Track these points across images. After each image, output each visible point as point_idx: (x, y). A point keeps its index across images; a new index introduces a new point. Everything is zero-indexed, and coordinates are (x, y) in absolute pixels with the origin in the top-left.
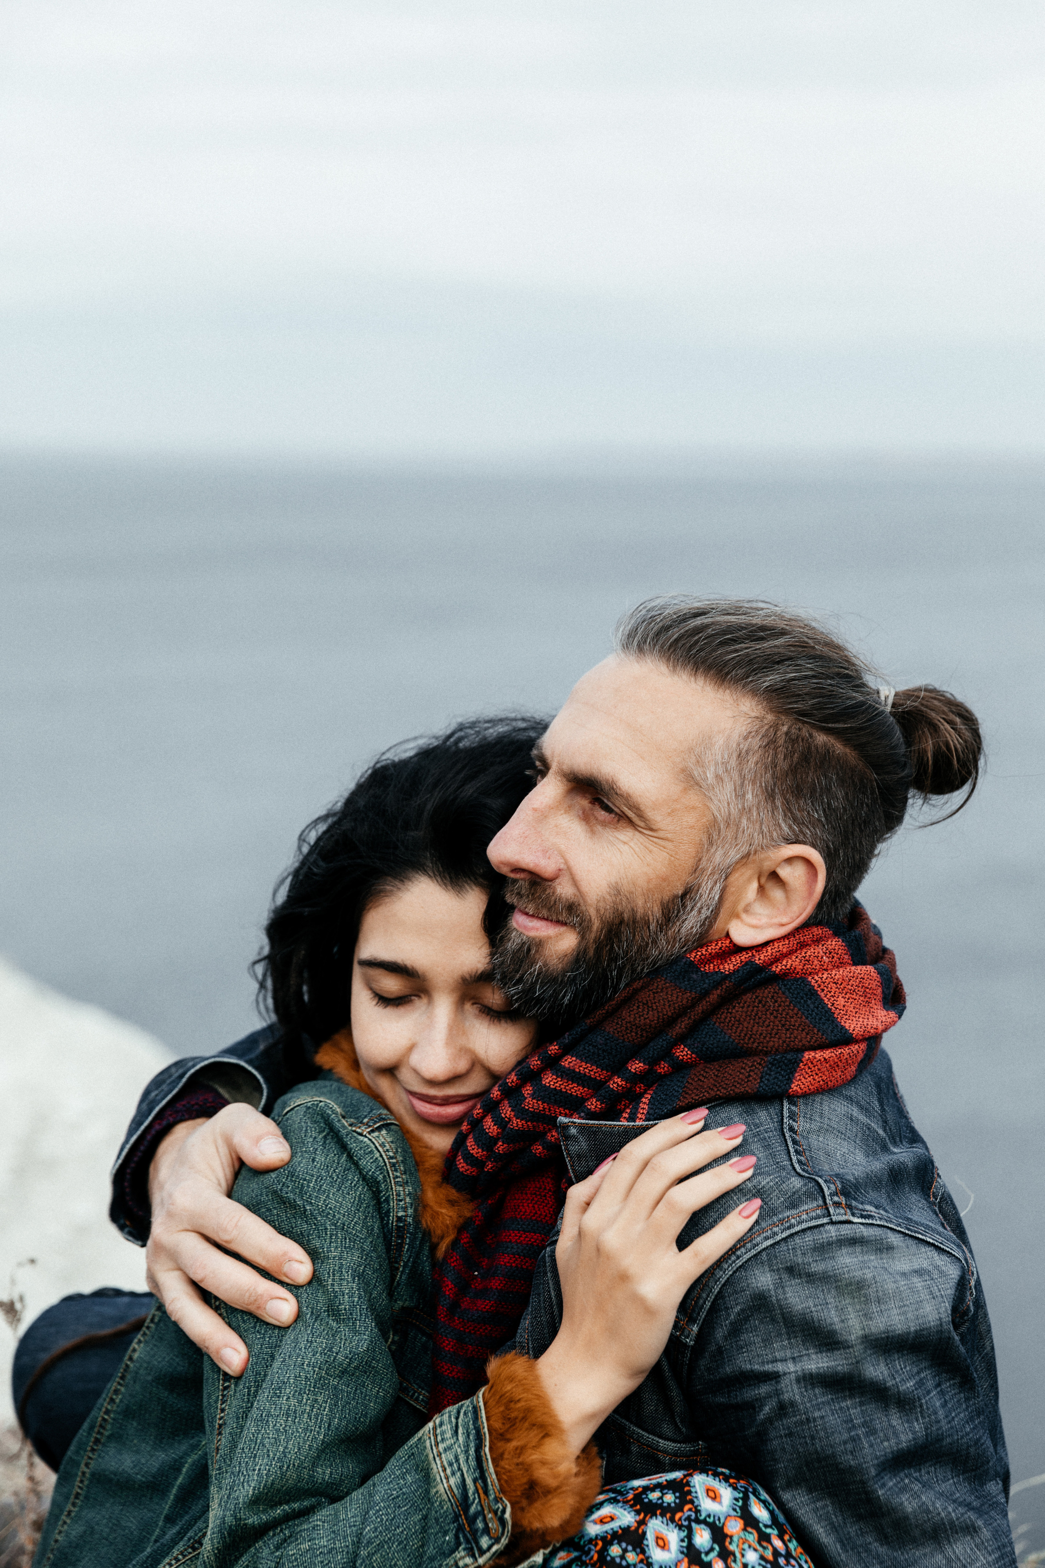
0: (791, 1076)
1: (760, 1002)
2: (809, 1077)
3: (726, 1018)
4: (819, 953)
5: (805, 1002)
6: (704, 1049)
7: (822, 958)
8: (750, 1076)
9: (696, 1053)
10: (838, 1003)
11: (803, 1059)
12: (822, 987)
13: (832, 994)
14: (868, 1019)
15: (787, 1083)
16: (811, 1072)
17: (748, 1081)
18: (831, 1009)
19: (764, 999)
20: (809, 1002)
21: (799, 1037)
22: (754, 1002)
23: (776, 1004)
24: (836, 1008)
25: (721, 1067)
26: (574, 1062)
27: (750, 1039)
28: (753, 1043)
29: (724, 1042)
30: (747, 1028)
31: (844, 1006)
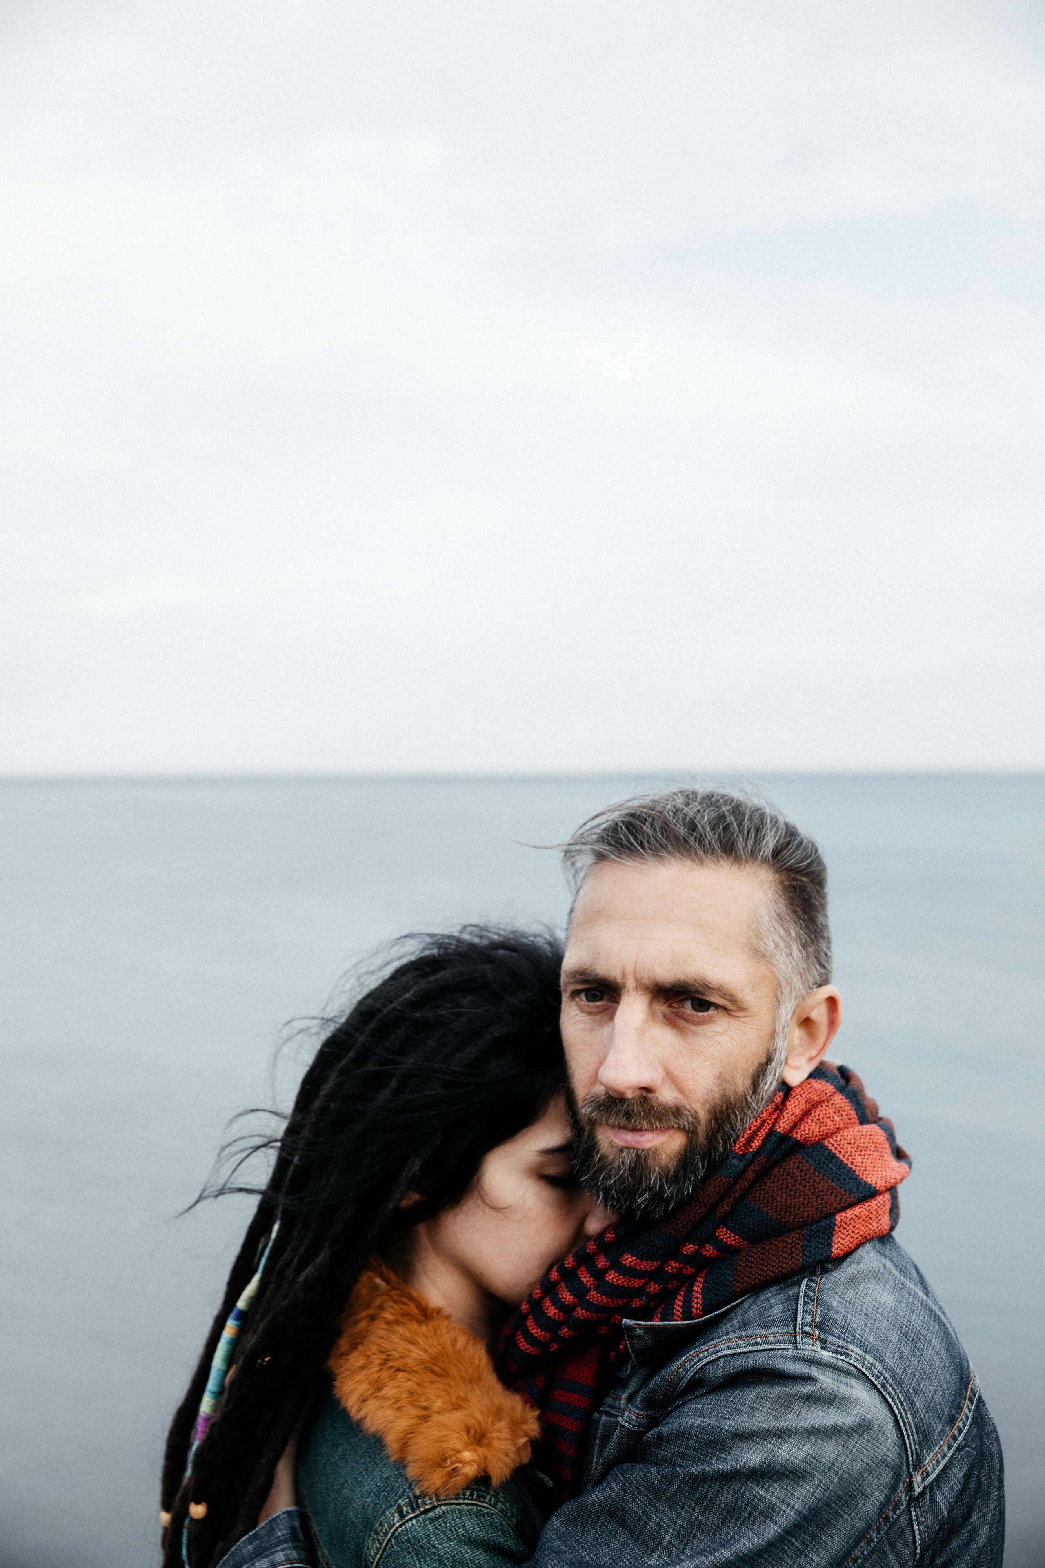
0: (829, 1241)
1: (788, 1174)
2: (847, 1236)
3: (760, 1195)
4: (829, 1114)
5: (828, 1166)
6: (746, 1230)
7: (833, 1118)
8: (792, 1252)
9: (739, 1235)
10: (857, 1161)
11: (837, 1223)
12: (839, 1149)
13: (849, 1153)
14: (886, 1171)
15: (827, 1249)
16: (847, 1231)
17: (792, 1258)
18: (851, 1168)
19: (791, 1171)
20: (831, 1165)
21: (829, 1202)
22: (783, 1175)
23: (803, 1174)
24: (856, 1166)
25: (764, 1249)
26: (634, 1262)
27: (785, 1213)
28: (789, 1216)
29: (763, 1220)
30: (781, 1202)
31: (862, 1163)
